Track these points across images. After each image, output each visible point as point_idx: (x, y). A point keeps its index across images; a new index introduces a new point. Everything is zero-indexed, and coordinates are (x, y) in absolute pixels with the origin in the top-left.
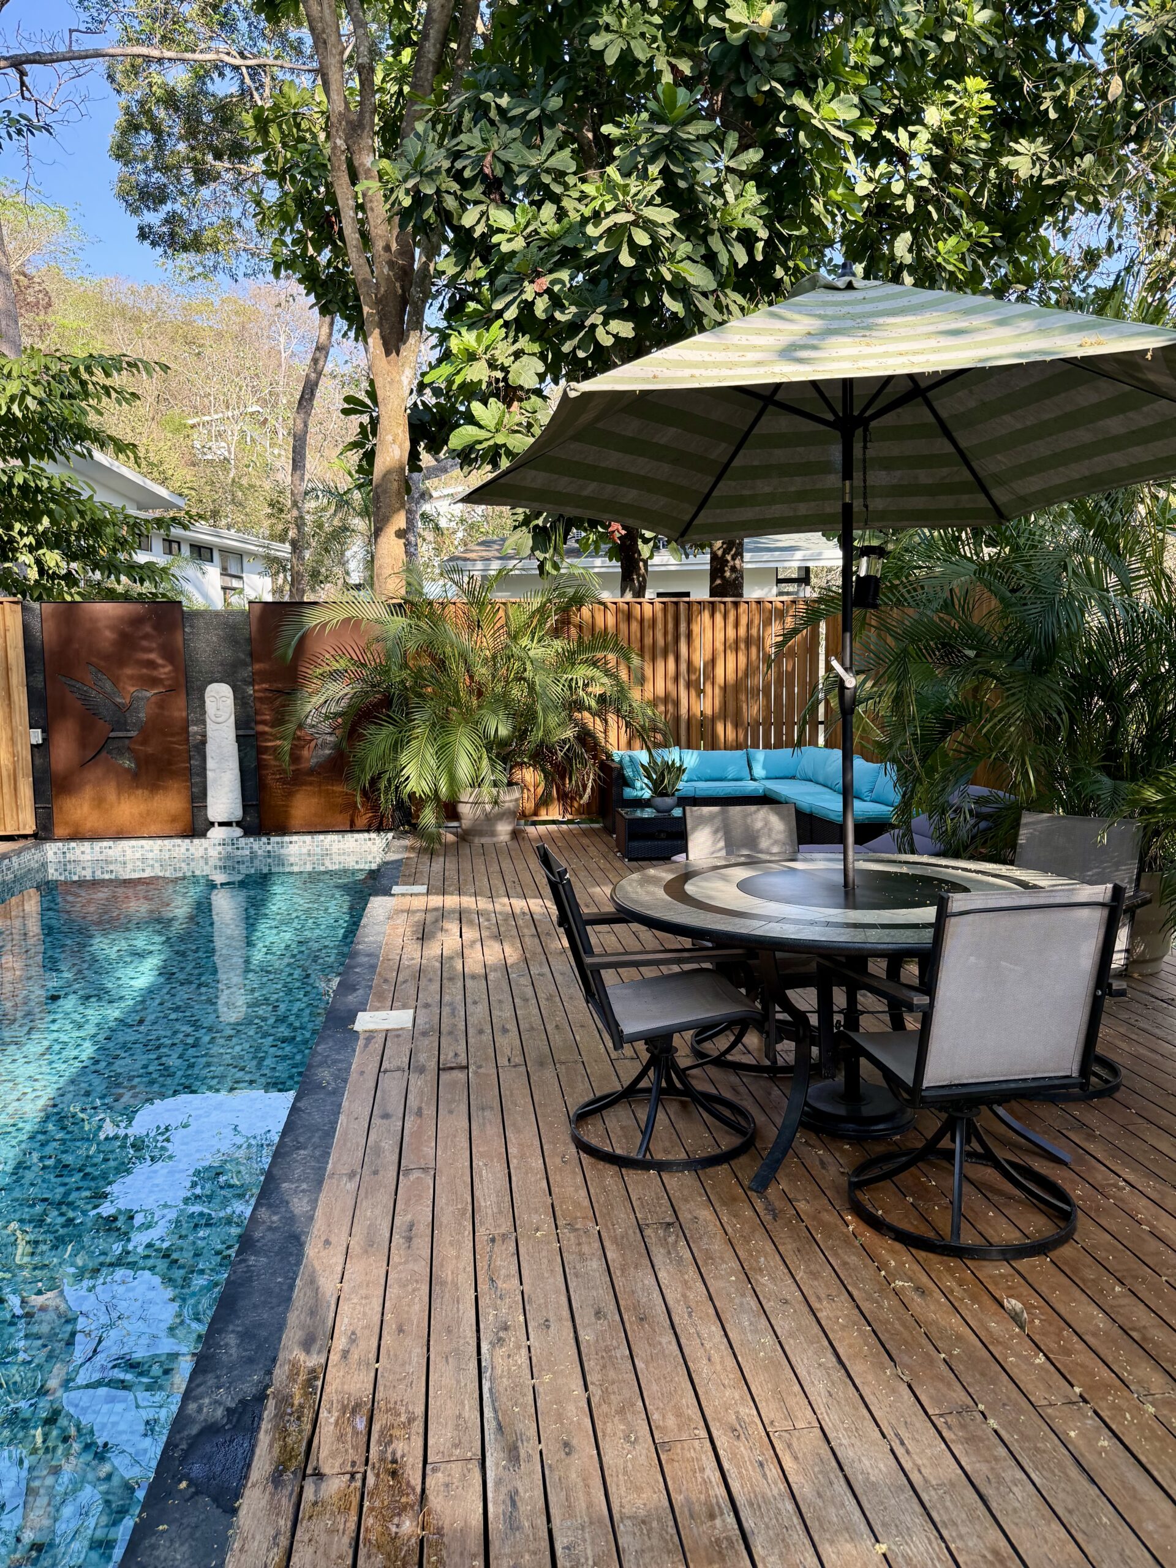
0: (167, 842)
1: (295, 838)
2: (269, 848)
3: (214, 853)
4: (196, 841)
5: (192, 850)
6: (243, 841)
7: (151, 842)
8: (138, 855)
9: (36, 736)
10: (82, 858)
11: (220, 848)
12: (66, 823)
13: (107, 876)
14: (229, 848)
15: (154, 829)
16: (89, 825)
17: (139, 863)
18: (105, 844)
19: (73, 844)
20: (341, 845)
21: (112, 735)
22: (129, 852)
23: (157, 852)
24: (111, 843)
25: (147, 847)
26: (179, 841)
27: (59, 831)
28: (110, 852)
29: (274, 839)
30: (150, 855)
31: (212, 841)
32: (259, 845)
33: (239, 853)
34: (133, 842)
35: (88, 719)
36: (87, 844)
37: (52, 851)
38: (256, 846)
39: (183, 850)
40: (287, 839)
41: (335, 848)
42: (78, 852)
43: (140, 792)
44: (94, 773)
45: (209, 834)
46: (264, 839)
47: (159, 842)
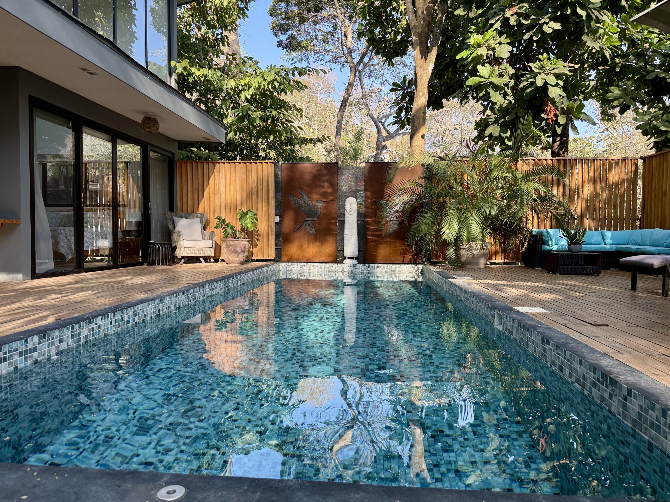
0: (327, 264)
1: (380, 265)
2: (369, 269)
3: (346, 270)
4: (339, 265)
5: (337, 268)
6: (358, 265)
7: (321, 264)
8: (316, 270)
9: (277, 219)
10: (293, 269)
11: (349, 268)
12: (286, 256)
13: (303, 278)
14: (352, 268)
15: (322, 259)
16: (296, 256)
17: (316, 273)
18: (303, 264)
19: (290, 264)
20: (400, 269)
21: (307, 219)
22: (312, 268)
23: (323, 268)
24: (305, 264)
25: (319, 266)
26: (332, 264)
27: (284, 258)
28: (305, 268)
29: (371, 265)
30: (320, 270)
31: (346, 265)
32: (365, 267)
33: (356, 270)
34: (314, 264)
35: (298, 212)
36: (295, 264)
37: (281, 266)
38: (363, 268)
39: (334, 268)
40: (376, 265)
41: (397, 270)
42: (292, 267)
43: (316, 243)
44: (299, 234)
45: (344, 262)
46: (367, 265)
47: (324, 264)
